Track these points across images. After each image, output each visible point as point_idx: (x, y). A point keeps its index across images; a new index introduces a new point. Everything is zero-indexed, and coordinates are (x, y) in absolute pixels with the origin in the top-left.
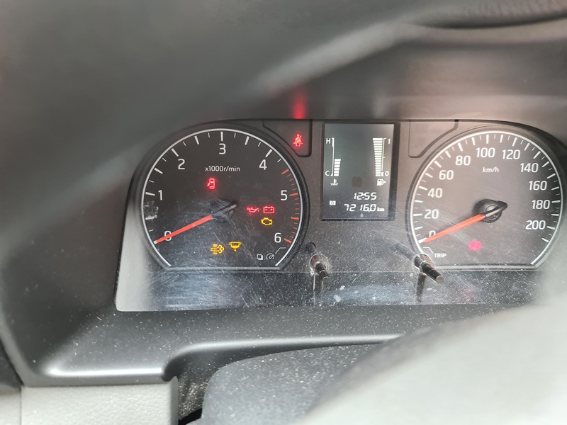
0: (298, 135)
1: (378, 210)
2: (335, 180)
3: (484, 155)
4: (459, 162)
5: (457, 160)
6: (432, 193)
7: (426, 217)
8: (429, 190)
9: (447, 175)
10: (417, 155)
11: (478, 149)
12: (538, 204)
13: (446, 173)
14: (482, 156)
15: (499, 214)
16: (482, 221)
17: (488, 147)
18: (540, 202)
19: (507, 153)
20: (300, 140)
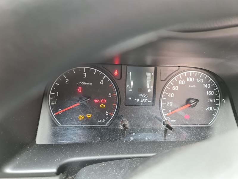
0: (116, 71)
1: (148, 102)
2: (131, 89)
3: (190, 80)
4: (180, 83)
5: (180, 82)
6: (170, 95)
7: (167, 105)
8: (168, 94)
9: (175, 88)
10: (164, 80)
11: (187, 78)
12: (210, 100)
13: (175, 87)
14: (189, 81)
15: (196, 104)
16: (189, 107)
17: (191, 77)
18: (211, 100)
19: (198, 80)
20: (117, 73)
